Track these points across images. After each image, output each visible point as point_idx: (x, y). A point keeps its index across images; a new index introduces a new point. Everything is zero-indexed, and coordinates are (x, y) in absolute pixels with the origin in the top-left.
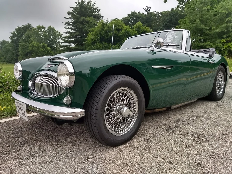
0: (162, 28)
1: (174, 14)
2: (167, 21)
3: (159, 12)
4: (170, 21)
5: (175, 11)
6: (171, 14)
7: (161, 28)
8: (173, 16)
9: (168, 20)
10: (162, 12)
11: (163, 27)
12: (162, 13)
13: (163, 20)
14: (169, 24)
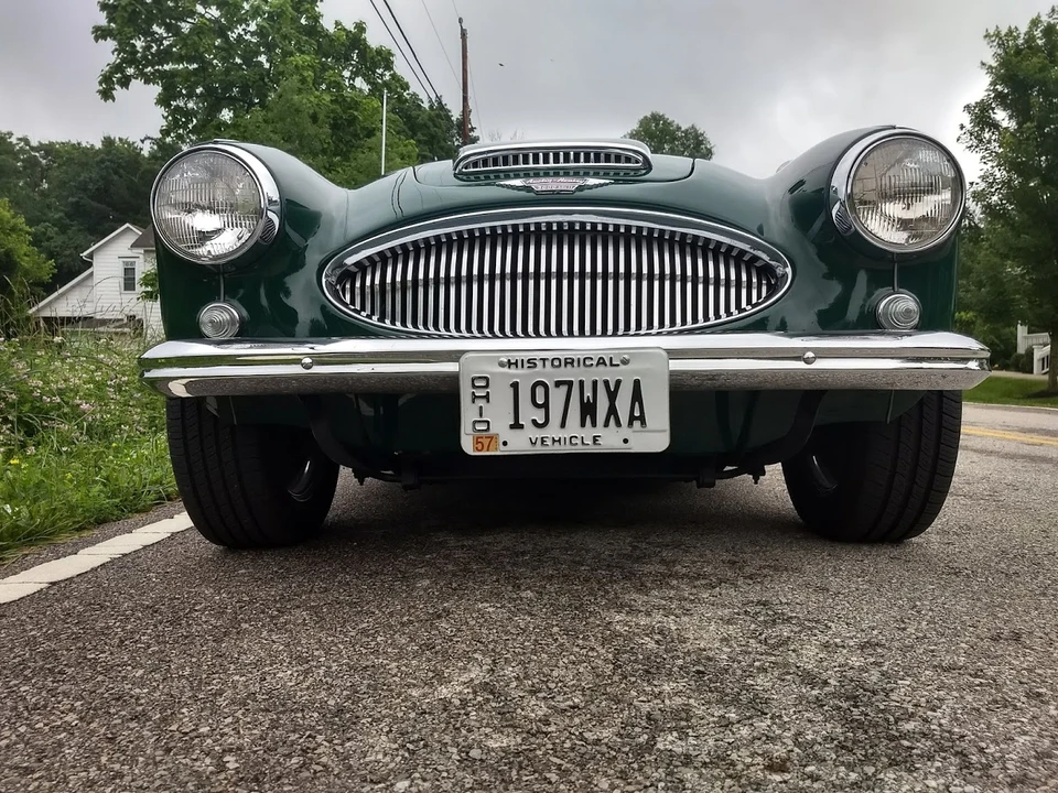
0: (61, 218)
1: (119, 165)
2: (83, 188)
3: (34, 143)
4: (102, 194)
5: (126, 153)
6: (102, 161)
7: (56, 216)
8: (116, 173)
9: (90, 187)
10: (51, 144)
11: (66, 215)
12: (48, 149)
13: (65, 183)
14: (95, 204)
